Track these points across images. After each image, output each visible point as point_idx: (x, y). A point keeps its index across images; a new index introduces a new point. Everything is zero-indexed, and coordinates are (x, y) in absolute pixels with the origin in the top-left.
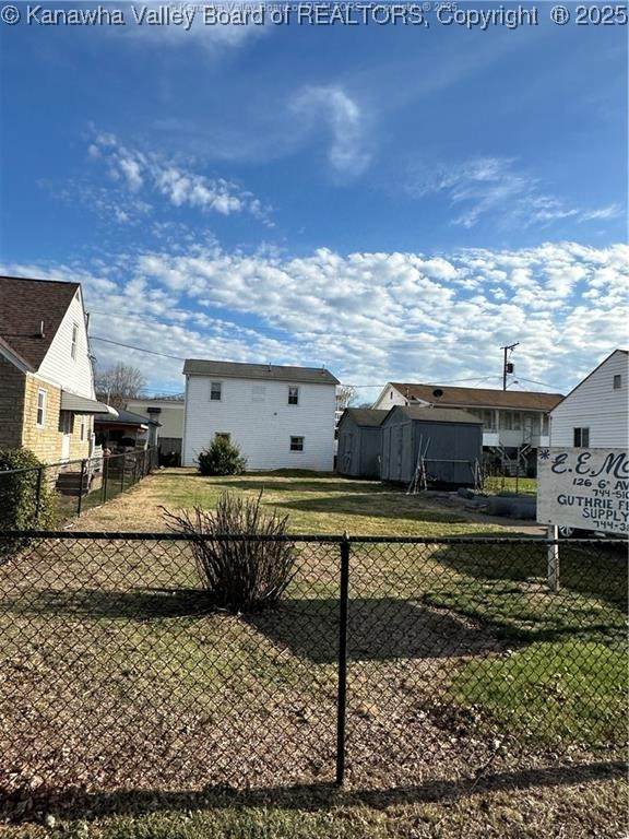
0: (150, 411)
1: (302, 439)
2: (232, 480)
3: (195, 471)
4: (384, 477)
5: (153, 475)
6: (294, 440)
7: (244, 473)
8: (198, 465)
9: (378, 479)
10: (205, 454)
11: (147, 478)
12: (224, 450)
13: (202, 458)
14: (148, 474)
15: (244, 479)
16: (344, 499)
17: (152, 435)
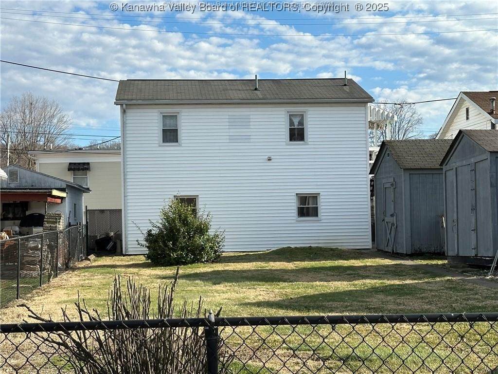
0: (74, 168)
1: (315, 197)
2: (198, 271)
3: (142, 259)
4: (450, 253)
5: (74, 269)
6: (303, 199)
7: (218, 259)
8: (146, 251)
9: (441, 255)
10: (155, 231)
11: (64, 276)
12: (185, 222)
13: (151, 238)
14: (67, 267)
15: (219, 267)
16: (375, 290)
17: (75, 208)
